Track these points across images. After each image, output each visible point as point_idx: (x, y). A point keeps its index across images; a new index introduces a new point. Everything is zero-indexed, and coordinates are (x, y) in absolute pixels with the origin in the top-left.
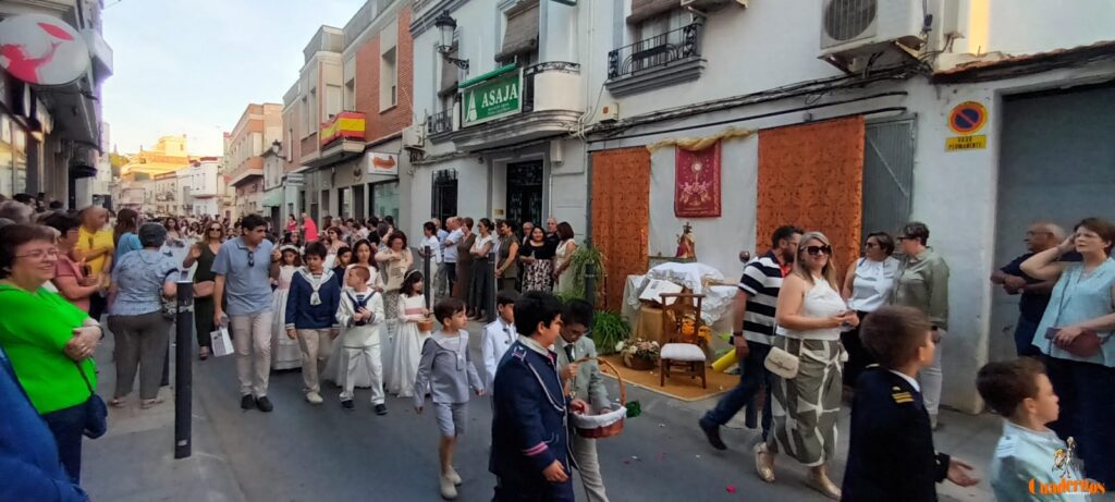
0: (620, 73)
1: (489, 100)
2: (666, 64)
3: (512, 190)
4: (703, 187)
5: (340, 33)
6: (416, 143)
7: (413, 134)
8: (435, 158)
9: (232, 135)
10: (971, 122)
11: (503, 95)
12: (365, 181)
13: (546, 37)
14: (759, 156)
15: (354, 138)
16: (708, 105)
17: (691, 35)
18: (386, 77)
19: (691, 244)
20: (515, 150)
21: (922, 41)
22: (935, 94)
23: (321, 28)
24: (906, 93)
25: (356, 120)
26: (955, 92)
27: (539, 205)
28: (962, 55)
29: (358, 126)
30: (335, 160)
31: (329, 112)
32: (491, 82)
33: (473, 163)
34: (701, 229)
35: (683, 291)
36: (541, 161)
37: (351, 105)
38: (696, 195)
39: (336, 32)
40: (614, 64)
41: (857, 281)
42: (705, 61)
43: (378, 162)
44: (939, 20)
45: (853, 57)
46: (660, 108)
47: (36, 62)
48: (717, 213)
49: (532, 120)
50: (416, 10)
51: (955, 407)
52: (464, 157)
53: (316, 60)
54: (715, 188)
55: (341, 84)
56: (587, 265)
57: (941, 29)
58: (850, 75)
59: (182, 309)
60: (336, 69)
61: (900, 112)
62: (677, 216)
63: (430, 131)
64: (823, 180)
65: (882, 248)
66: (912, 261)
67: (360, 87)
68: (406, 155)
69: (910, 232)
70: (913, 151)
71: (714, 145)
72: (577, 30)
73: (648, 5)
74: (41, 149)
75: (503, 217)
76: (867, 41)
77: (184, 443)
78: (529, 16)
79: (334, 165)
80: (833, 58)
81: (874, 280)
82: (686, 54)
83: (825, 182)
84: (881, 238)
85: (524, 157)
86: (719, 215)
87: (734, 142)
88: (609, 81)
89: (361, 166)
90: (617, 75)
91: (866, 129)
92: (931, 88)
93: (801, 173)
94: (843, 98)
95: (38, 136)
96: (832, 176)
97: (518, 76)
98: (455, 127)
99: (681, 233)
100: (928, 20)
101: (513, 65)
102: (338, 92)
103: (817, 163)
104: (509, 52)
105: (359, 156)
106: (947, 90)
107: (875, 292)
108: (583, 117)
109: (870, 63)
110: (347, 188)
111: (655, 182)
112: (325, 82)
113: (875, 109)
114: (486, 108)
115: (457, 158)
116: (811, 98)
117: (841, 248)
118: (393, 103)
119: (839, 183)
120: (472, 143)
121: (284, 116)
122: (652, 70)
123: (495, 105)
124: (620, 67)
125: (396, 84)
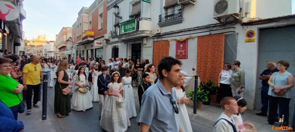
0: (162, 21)
1: (127, 27)
2: (174, 19)
3: (133, 51)
4: (183, 51)
5: (88, 9)
6: (108, 38)
7: (107, 36)
8: (113, 42)
9: (58, 35)
10: (251, 35)
12: (94, 48)
13: (142, 11)
14: (198, 43)
15: (91, 37)
16: (184, 30)
17: (180, 11)
18: (100, 21)
20: (134, 41)
21: (239, 15)
22: (242, 28)
23: (83, 7)
24: (235, 28)
25: (92, 32)
26: (247, 28)
27: (140, 55)
28: (249, 18)
29: (92, 33)
30: (87, 42)
31: (84, 30)
32: (128, 22)
33: (123, 44)
36: (141, 43)
37: (90, 28)
38: (181, 53)
39: (86, 8)
40: (160, 19)
41: (222, 76)
42: (184, 18)
43: (98, 43)
44: (243, 10)
45: (222, 18)
46: (172, 30)
47: (5, 15)
49: (138, 33)
50: (108, 3)
52: (120, 42)
53: (81, 16)
54: (186, 51)
55: (88, 22)
58: (221, 23)
59: (45, 81)
60: (87, 18)
61: (233, 33)
63: (111, 35)
65: (228, 67)
66: (236, 71)
67: (93, 23)
68: (105, 41)
69: (235, 63)
70: (237, 43)
71: (186, 40)
72: (151, 10)
73: (169, 4)
74: (6, 38)
75: (131, 58)
76: (225, 14)
77: (45, 116)
78: (138, 6)
79: (86, 44)
80: (217, 18)
81: (226, 75)
82: (179, 16)
83: (215, 50)
84: (229, 65)
85: (137, 42)
86: (187, 58)
87: (191, 39)
88: (159, 23)
89: (93, 44)
90: (161, 21)
91: (225, 37)
92: (241, 27)
93: (208, 48)
94: (219, 29)
95: (5, 34)
97: (135, 21)
98: (118, 34)
100: (241, 9)
101: (134, 18)
102: (87, 25)
103: (213, 45)
104: (133, 15)
105: (92, 41)
106: (245, 27)
107: (227, 79)
108: (152, 32)
109: (226, 20)
110: (89, 50)
111: (171, 49)
112: (84, 21)
113: (227, 31)
114: (126, 29)
115: (119, 42)
116: (211, 29)
117: (218, 67)
118: (102, 27)
119: (218, 50)
120: (123, 38)
121: (72, 31)
122: (170, 20)
123: (129, 29)
124: (162, 19)
125: (103, 23)
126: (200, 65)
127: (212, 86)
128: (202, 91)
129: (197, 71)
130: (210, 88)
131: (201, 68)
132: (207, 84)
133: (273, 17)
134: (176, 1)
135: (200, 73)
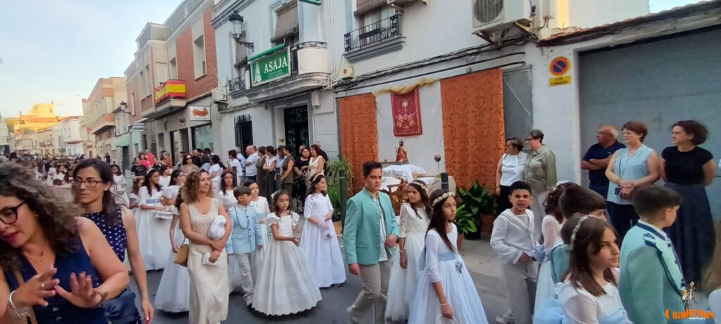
0: (352, 47)
1: (269, 68)
2: (381, 41)
3: (288, 126)
4: (410, 117)
5: (163, 27)
6: (222, 99)
7: (219, 93)
8: (235, 108)
9: (88, 101)
10: (560, 67)
11: (278, 64)
12: (188, 125)
13: (303, 26)
14: (442, 95)
15: (178, 97)
16: (408, 65)
17: (394, 22)
18: (198, 57)
19: (405, 153)
20: (288, 100)
21: (530, 22)
22: (541, 53)
23: (148, 24)
24: (524, 53)
25: (179, 85)
26: (552, 51)
27: (306, 135)
28: (554, 29)
29: (181, 89)
30: (167, 112)
31: (160, 80)
32: (270, 56)
33: (261, 110)
34: (410, 143)
35: (402, 182)
36: (305, 107)
37: (175, 76)
38: (406, 122)
39: (159, 27)
40: (348, 42)
41: (504, 168)
42: (405, 38)
43: (197, 113)
44: (539, 9)
45: (493, 32)
46: (379, 68)
48: (419, 132)
49: (298, 80)
50: (215, 11)
52: (255, 106)
54: (417, 117)
55: (166, 61)
56: (340, 171)
57: (541, 13)
58: (492, 43)
60: (163, 52)
61: (521, 64)
62: (396, 135)
63: (231, 90)
64: (481, 108)
66: (535, 154)
67: (182, 62)
68: (215, 107)
70: (530, 89)
71: (414, 90)
72: (323, 21)
73: (367, 4)
76: (499, 23)
78: (291, 12)
79: (166, 116)
80: (481, 34)
81: (513, 167)
82: (393, 34)
85: (295, 104)
86: (421, 134)
87: (426, 88)
88: (346, 53)
89: (184, 116)
90: (351, 49)
91: (503, 76)
92: (538, 49)
93: (467, 104)
94: (488, 58)
96: (486, 105)
97: (287, 52)
98: (248, 87)
99: (398, 146)
100: (533, 9)
101: (282, 45)
102: (165, 68)
103: (477, 97)
104: (279, 37)
105: (182, 110)
106: (547, 50)
107: (515, 174)
108: (331, 76)
109: (503, 36)
110: (176, 131)
111: (380, 115)
112: (155, 60)
113: (508, 63)
114: (267, 74)
115: (251, 107)
116: (470, 59)
117: (494, 149)
118: (204, 72)
119: (490, 109)
120: (260, 97)
121: (128, 85)
122: (372, 45)
123: (273, 71)
124: (352, 43)
125: (205, 60)
126: (452, 148)
127: (483, 195)
128: (460, 208)
129: (446, 162)
130: (479, 200)
131: (454, 155)
132: (472, 190)
133: (606, 23)
135: (455, 165)
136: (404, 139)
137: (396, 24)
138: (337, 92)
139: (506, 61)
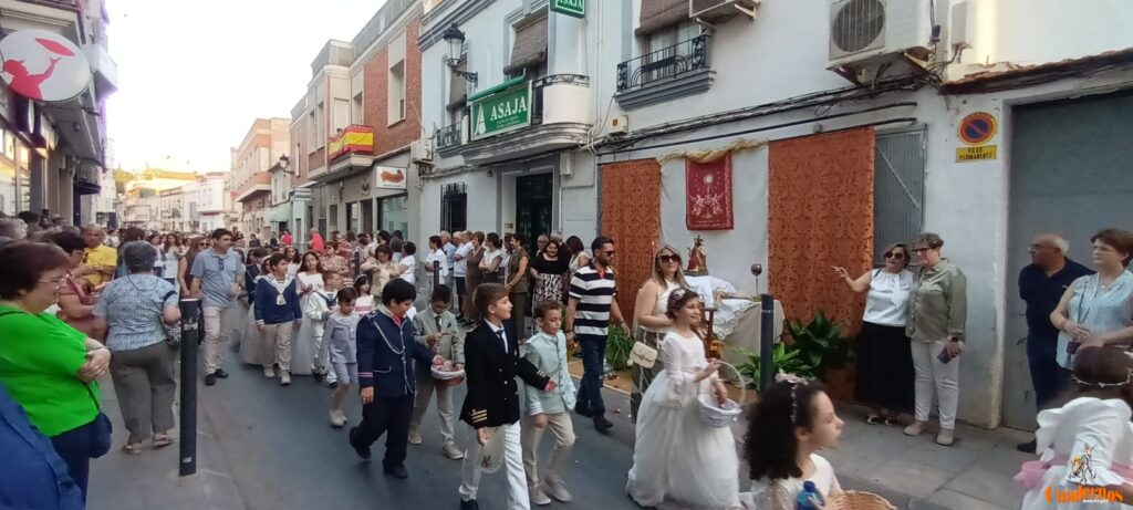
0: (629, 85)
1: (498, 113)
2: (675, 76)
3: (521, 204)
4: (715, 199)
5: (348, 47)
6: (425, 157)
7: (422, 148)
8: (444, 171)
9: (238, 151)
12: (374, 195)
13: (555, 50)
14: (770, 168)
15: (362, 152)
16: (717, 116)
17: (699, 47)
18: (395, 92)
19: (703, 257)
20: (525, 163)
21: (930, 52)
22: (944, 102)
23: (329, 42)
24: (915, 104)
25: (364, 134)
26: (965, 102)
27: (549, 219)
28: (971, 65)
29: (367, 139)
30: (346, 174)
31: (336, 127)
32: (500, 94)
33: (482, 176)
36: (552, 174)
37: (359, 119)
38: (707, 208)
39: (343, 46)
40: (623, 76)
42: (715, 73)
43: (387, 176)
44: (946, 31)
45: (863, 67)
46: (670, 120)
47: (41, 78)
48: (728, 225)
50: (424, 23)
51: (971, 422)
52: (473, 171)
54: (727, 200)
55: (348, 98)
57: (949, 39)
58: (859, 86)
59: (186, 327)
60: (344, 82)
61: (910, 123)
62: (689, 228)
63: (439, 144)
64: (834, 192)
67: (369, 100)
68: (414, 169)
70: (923, 162)
71: (724, 156)
72: (585, 42)
73: (656, 17)
74: (45, 164)
75: (513, 231)
76: (876, 52)
77: (189, 460)
78: (538, 28)
79: (342, 179)
80: (842, 70)
82: (695, 66)
83: (837, 193)
85: (534, 170)
86: (732, 228)
87: (744, 153)
88: (619, 93)
89: (369, 181)
90: (626, 88)
91: (876, 140)
92: (939, 100)
93: (812, 185)
94: (852, 110)
95: (43, 152)
96: (843, 187)
97: (526, 89)
98: (464, 141)
99: (692, 246)
100: (936, 31)
101: (522, 78)
102: (346, 107)
103: (828, 174)
104: (517, 64)
105: (368, 171)
106: (956, 100)
108: (594, 128)
109: (879, 74)
110: (355, 202)
111: (666, 195)
112: (333, 95)
113: (885, 120)
114: (495, 121)
115: (467, 172)
116: (821, 110)
117: (853, 260)
118: (402, 116)
119: (850, 194)
120: (481, 157)
121: (292, 131)
122: (660, 82)
123: (504, 118)
124: (629, 79)
125: (404, 97)
126: (782, 255)
127: (830, 336)
128: (792, 355)
129: (770, 277)
130: (824, 344)
131: (784, 266)
132: (812, 326)
133: (1067, 57)
134: (683, 7)
135: (784, 282)
136: (703, 236)
137: (701, 50)
138: (600, 155)
139: (885, 116)
